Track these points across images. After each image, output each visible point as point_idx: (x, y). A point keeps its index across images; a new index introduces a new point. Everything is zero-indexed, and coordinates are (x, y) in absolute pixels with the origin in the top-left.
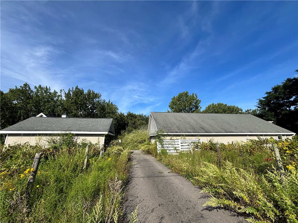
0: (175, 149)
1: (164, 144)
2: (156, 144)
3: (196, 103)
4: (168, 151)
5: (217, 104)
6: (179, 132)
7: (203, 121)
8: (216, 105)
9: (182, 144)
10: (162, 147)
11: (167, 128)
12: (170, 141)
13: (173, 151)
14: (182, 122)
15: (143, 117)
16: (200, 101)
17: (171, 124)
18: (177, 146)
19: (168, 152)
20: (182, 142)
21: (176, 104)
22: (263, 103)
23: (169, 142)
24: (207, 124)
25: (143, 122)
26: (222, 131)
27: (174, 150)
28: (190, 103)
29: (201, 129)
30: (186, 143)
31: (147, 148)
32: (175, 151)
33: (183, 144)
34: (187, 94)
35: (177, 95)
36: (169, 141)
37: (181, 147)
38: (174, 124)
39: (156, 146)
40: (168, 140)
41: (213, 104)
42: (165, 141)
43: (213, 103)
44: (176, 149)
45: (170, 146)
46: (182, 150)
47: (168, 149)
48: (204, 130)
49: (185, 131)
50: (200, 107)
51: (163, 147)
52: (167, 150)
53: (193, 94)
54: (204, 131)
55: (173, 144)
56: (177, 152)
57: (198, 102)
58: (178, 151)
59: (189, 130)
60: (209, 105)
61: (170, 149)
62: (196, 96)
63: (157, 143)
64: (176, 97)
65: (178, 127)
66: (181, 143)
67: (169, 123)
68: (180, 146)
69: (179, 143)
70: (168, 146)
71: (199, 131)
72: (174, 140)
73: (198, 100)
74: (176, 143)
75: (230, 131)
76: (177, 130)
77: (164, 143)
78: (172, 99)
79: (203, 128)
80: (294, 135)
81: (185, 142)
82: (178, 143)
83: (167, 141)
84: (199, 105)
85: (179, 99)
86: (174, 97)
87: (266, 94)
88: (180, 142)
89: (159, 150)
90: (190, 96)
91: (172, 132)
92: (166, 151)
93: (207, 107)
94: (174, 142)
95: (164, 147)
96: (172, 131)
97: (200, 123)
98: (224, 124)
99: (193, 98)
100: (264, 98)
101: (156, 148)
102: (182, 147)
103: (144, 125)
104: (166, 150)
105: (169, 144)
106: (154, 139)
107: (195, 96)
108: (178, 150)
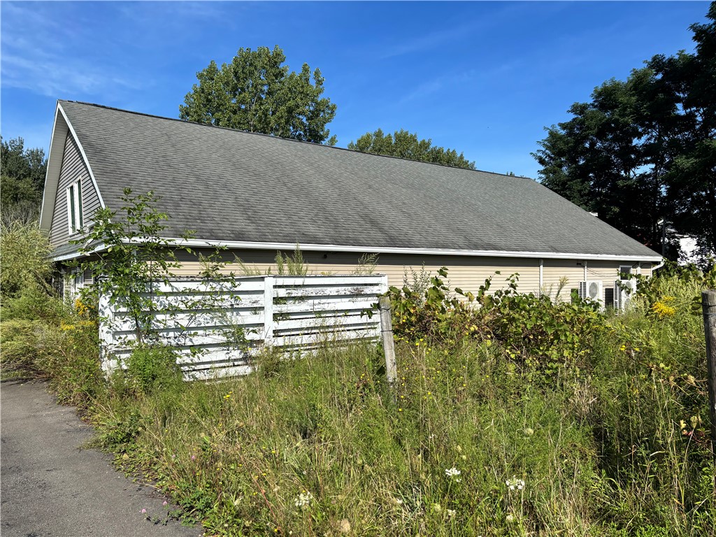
0: (237, 337)
1: (153, 312)
2: (94, 312)
3: (314, 115)
4: (183, 358)
5: (392, 135)
6: (254, 234)
7: (370, 187)
8: (390, 137)
9: (284, 308)
10: (137, 331)
11: (177, 206)
12: (203, 288)
13: (220, 355)
14: (266, 182)
15: (21, 162)
16: (333, 110)
17: (207, 186)
18: (248, 318)
19: (188, 360)
20: (282, 293)
21: (219, 105)
22: (561, 145)
23: (198, 298)
24: (390, 203)
25: (20, 185)
26: (451, 237)
27: (226, 345)
28: (290, 111)
29: (369, 226)
30: (302, 299)
31: (17, 343)
32: (236, 354)
33: (291, 307)
34: (275, 65)
35: (230, 62)
36: (193, 286)
37: (271, 326)
38: (225, 186)
39: (88, 323)
40: (192, 279)
41: (379, 134)
42: (164, 288)
43: (380, 131)
44: (244, 342)
45: (202, 319)
46: (280, 342)
47: (182, 341)
48: (381, 230)
49: (288, 230)
50: (330, 137)
51: (150, 332)
52: (180, 347)
53: (306, 70)
54: (379, 235)
55: (221, 309)
56: (247, 359)
57: (320, 113)
58: (253, 352)
59: (312, 229)
60: (365, 135)
61: (198, 341)
62: (319, 82)
63: (104, 301)
64: (220, 68)
65: (246, 209)
66: (277, 300)
67: (192, 179)
68: (266, 317)
69: (266, 300)
70: (183, 320)
71: (362, 237)
72: (231, 279)
73: (325, 104)
74: (245, 301)
75: (486, 240)
76: (242, 224)
77: (157, 302)
78: (201, 76)
79: (373, 223)
80: (662, 264)
81: (299, 293)
82: (254, 297)
83: (181, 286)
84: (327, 127)
85: (238, 79)
86: (212, 72)
87: (572, 111)
88: (270, 294)
89: (111, 356)
90: (291, 78)
91: (211, 231)
92: (173, 357)
93: (355, 142)
94: (231, 293)
95: (156, 332)
96: (210, 225)
97: (360, 197)
98: (456, 210)
99: (300, 89)
100: (564, 126)
101: (89, 342)
102: (283, 325)
103: (24, 203)
104: (170, 348)
105: (197, 311)
106: (86, 275)
107: (312, 82)
108: (252, 343)
